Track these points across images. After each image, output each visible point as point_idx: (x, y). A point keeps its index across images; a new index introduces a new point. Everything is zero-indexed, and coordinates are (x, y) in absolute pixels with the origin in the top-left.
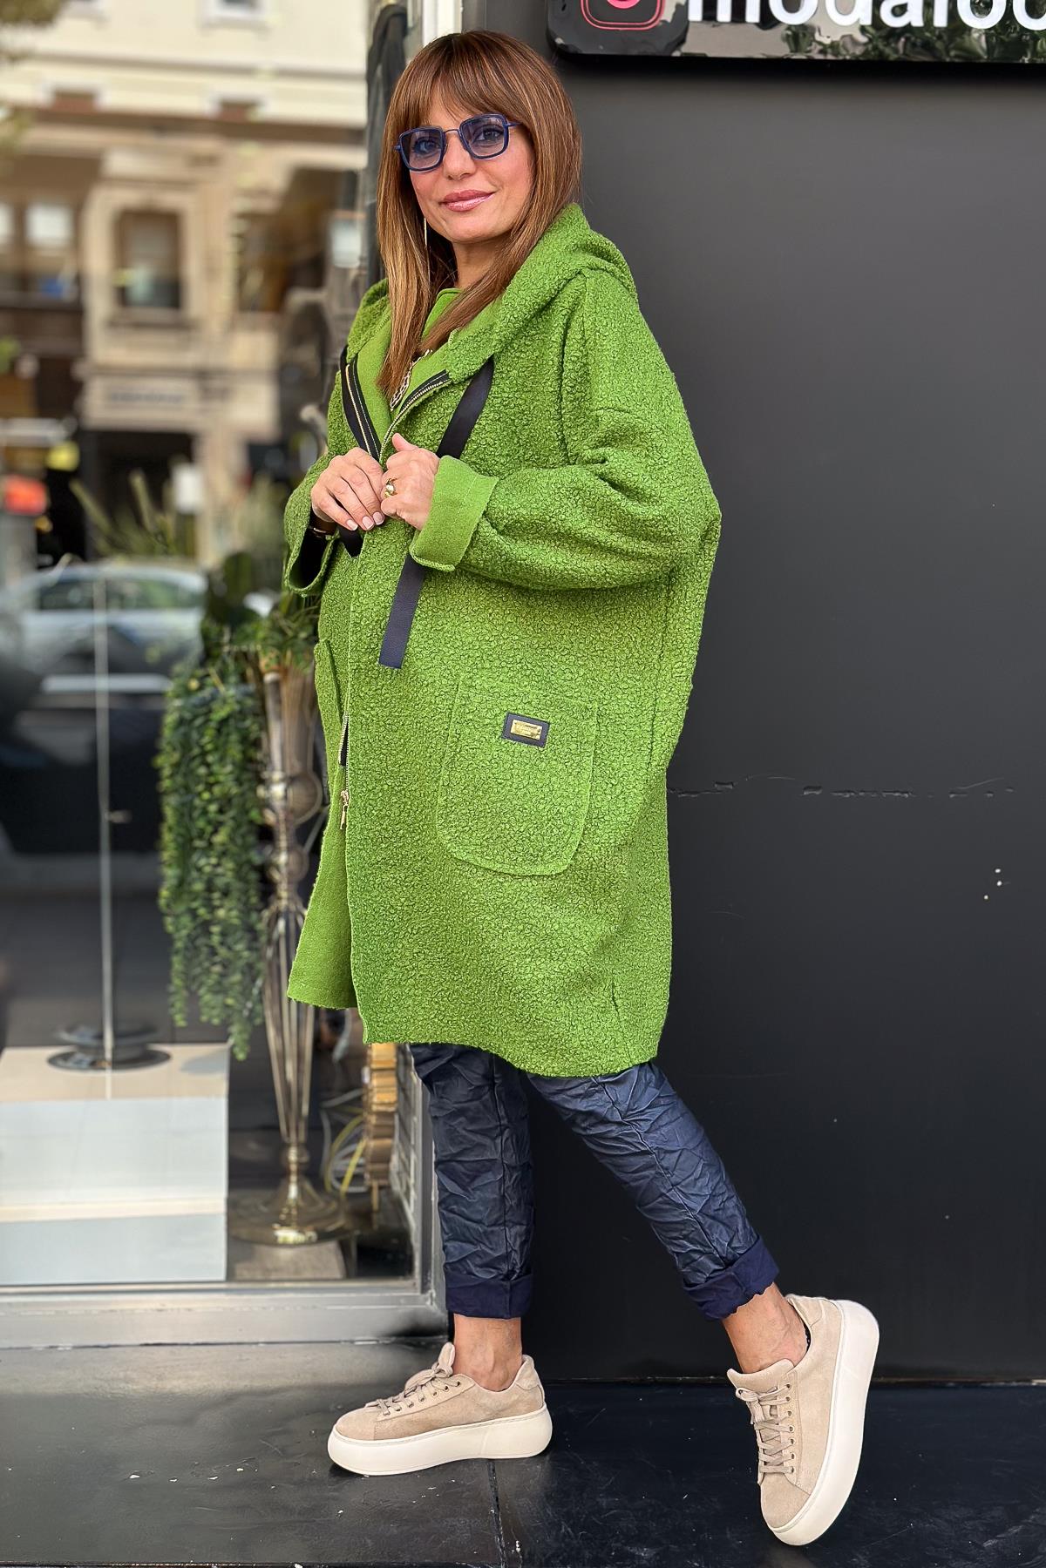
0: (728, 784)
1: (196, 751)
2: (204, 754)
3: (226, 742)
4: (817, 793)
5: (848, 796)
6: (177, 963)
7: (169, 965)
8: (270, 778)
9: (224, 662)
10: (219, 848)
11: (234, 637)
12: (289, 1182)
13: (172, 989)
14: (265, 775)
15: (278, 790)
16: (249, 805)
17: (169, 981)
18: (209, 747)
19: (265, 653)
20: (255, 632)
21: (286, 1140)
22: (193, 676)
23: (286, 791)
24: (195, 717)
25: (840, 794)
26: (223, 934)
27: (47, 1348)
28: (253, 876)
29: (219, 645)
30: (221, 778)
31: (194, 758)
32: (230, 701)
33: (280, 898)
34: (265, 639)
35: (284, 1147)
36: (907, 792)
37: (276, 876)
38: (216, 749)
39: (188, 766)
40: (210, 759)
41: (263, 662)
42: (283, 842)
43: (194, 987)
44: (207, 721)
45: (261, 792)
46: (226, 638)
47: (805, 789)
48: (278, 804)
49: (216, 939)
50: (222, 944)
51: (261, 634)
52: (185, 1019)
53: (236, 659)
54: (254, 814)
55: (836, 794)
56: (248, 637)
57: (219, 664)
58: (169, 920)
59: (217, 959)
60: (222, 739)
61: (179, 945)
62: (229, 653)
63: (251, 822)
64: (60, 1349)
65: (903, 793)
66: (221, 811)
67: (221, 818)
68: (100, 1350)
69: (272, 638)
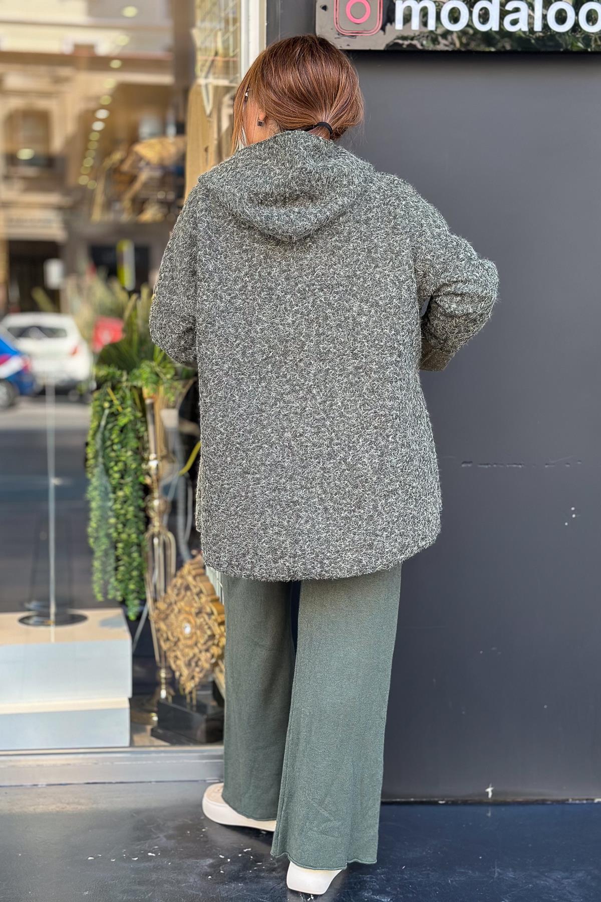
1: (109, 443)
2: (112, 444)
3: (125, 438)
4: (469, 465)
5: (487, 467)
6: (97, 564)
7: (92, 566)
8: (149, 458)
9: (124, 392)
10: (121, 499)
11: (129, 378)
12: (161, 689)
13: (95, 579)
14: (146, 455)
15: (153, 464)
16: (139, 473)
17: (92, 575)
18: (116, 441)
19: (147, 387)
20: (141, 375)
21: (159, 664)
22: (105, 400)
23: (157, 465)
24: (108, 423)
26: (123, 548)
27: (31, 785)
28: (142, 514)
29: (120, 382)
30: (123, 459)
31: (106, 448)
32: (129, 414)
33: (154, 526)
34: (147, 379)
35: (157, 669)
36: (521, 464)
37: (152, 514)
38: (120, 442)
39: (104, 451)
40: (115, 447)
41: (146, 392)
42: (156, 494)
43: (107, 577)
44: (115, 426)
45: (144, 466)
46: (124, 378)
47: (463, 463)
48: (153, 472)
49: (120, 551)
50: (123, 554)
51: (145, 376)
52: (102, 597)
53: (131, 390)
54: (141, 479)
55: (480, 466)
56: (138, 378)
57: (121, 393)
58: (91, 541)
59: (121, 563)
60: (123, 436)
61: (98, 554)
62: (127, 387)
63: (141, 484)
64: (39, 786)
65: (517, 464)
66: (122, 477)
67: (122, 481)
68: (61, 786)
69: (151, 378)
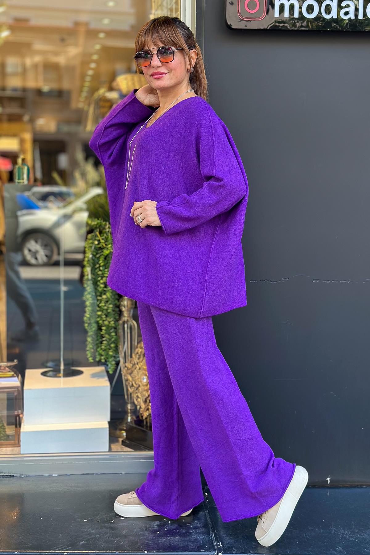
0: (286, 278)
1: (98, 266)
2: (100, 266)
3: (107, 263)
4: (317, 281)
5: (328, 282)
6: (89, 339)
7: (86, 341)
9: (107, 235)
10: (105, 300)
12: (128, 416)
13: (88, 348)
17: (86, 346)
18: (102, 264)
21: (127, 401)
22: (95, 240)
24: (97, 254)
25: (325, 282)
26: (105, 330)
27: (48, 475)
28: (117, 309)
29: (104, 229)
31: (96, 269)
33: (125, 317)
35: (126, 404)
37: (123, 309)
38: (104, 265)
39: (95, 271)
40: (101, 268)
43: (95, 348)
44: (101, 255)
46: (107, 226)
47: (314, 280)
50: (106, 333)
52: (92, 359)
55: (324, 282)
57: (105, 235)
58: (86, 325)
59: (104, 339)
60: (106, 261)
61: (90, 333)
64: (53, 476)
65: (347, 281)
66: (106, 287)
67: (105, 289)
68: (67, 476)
